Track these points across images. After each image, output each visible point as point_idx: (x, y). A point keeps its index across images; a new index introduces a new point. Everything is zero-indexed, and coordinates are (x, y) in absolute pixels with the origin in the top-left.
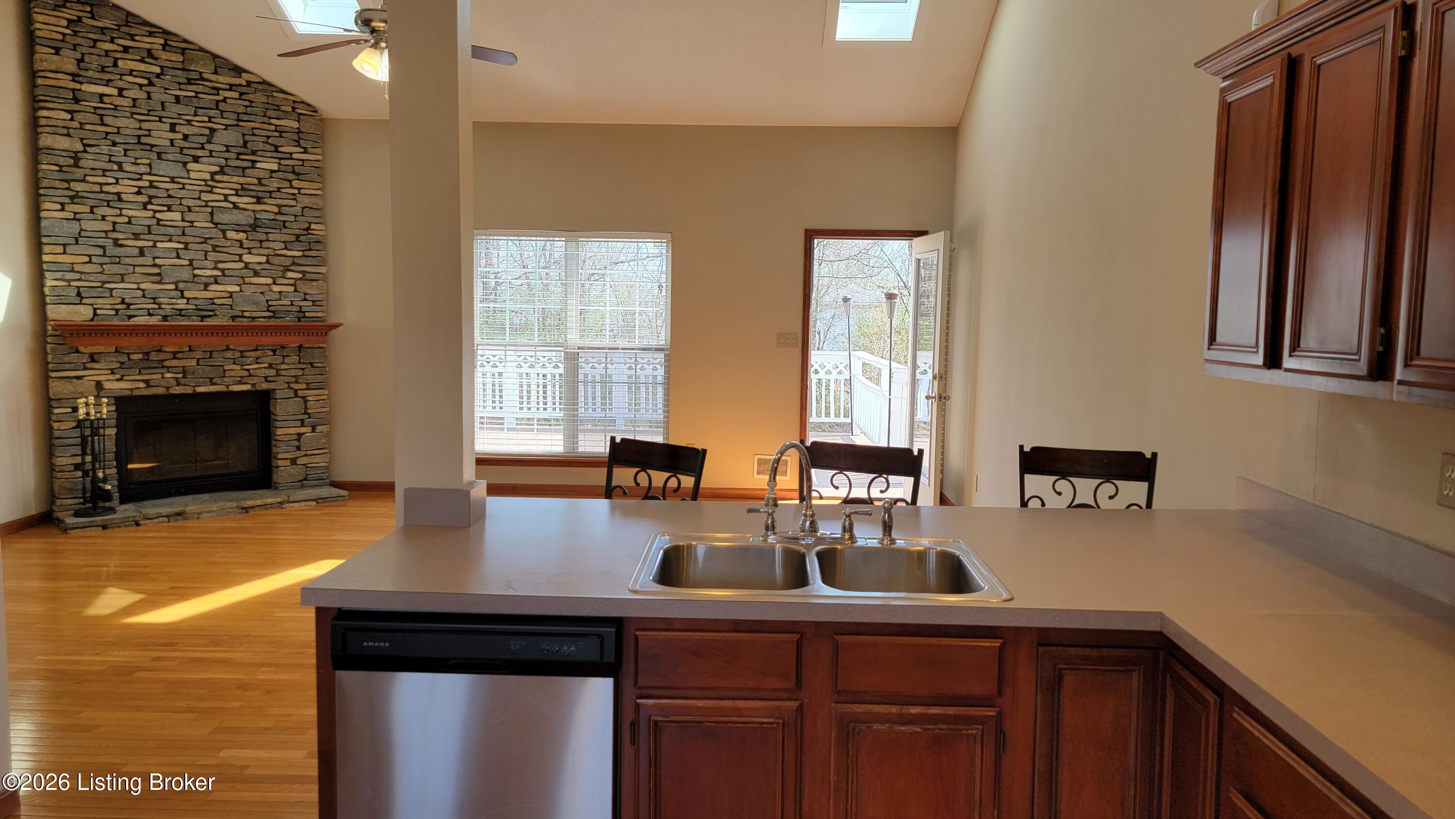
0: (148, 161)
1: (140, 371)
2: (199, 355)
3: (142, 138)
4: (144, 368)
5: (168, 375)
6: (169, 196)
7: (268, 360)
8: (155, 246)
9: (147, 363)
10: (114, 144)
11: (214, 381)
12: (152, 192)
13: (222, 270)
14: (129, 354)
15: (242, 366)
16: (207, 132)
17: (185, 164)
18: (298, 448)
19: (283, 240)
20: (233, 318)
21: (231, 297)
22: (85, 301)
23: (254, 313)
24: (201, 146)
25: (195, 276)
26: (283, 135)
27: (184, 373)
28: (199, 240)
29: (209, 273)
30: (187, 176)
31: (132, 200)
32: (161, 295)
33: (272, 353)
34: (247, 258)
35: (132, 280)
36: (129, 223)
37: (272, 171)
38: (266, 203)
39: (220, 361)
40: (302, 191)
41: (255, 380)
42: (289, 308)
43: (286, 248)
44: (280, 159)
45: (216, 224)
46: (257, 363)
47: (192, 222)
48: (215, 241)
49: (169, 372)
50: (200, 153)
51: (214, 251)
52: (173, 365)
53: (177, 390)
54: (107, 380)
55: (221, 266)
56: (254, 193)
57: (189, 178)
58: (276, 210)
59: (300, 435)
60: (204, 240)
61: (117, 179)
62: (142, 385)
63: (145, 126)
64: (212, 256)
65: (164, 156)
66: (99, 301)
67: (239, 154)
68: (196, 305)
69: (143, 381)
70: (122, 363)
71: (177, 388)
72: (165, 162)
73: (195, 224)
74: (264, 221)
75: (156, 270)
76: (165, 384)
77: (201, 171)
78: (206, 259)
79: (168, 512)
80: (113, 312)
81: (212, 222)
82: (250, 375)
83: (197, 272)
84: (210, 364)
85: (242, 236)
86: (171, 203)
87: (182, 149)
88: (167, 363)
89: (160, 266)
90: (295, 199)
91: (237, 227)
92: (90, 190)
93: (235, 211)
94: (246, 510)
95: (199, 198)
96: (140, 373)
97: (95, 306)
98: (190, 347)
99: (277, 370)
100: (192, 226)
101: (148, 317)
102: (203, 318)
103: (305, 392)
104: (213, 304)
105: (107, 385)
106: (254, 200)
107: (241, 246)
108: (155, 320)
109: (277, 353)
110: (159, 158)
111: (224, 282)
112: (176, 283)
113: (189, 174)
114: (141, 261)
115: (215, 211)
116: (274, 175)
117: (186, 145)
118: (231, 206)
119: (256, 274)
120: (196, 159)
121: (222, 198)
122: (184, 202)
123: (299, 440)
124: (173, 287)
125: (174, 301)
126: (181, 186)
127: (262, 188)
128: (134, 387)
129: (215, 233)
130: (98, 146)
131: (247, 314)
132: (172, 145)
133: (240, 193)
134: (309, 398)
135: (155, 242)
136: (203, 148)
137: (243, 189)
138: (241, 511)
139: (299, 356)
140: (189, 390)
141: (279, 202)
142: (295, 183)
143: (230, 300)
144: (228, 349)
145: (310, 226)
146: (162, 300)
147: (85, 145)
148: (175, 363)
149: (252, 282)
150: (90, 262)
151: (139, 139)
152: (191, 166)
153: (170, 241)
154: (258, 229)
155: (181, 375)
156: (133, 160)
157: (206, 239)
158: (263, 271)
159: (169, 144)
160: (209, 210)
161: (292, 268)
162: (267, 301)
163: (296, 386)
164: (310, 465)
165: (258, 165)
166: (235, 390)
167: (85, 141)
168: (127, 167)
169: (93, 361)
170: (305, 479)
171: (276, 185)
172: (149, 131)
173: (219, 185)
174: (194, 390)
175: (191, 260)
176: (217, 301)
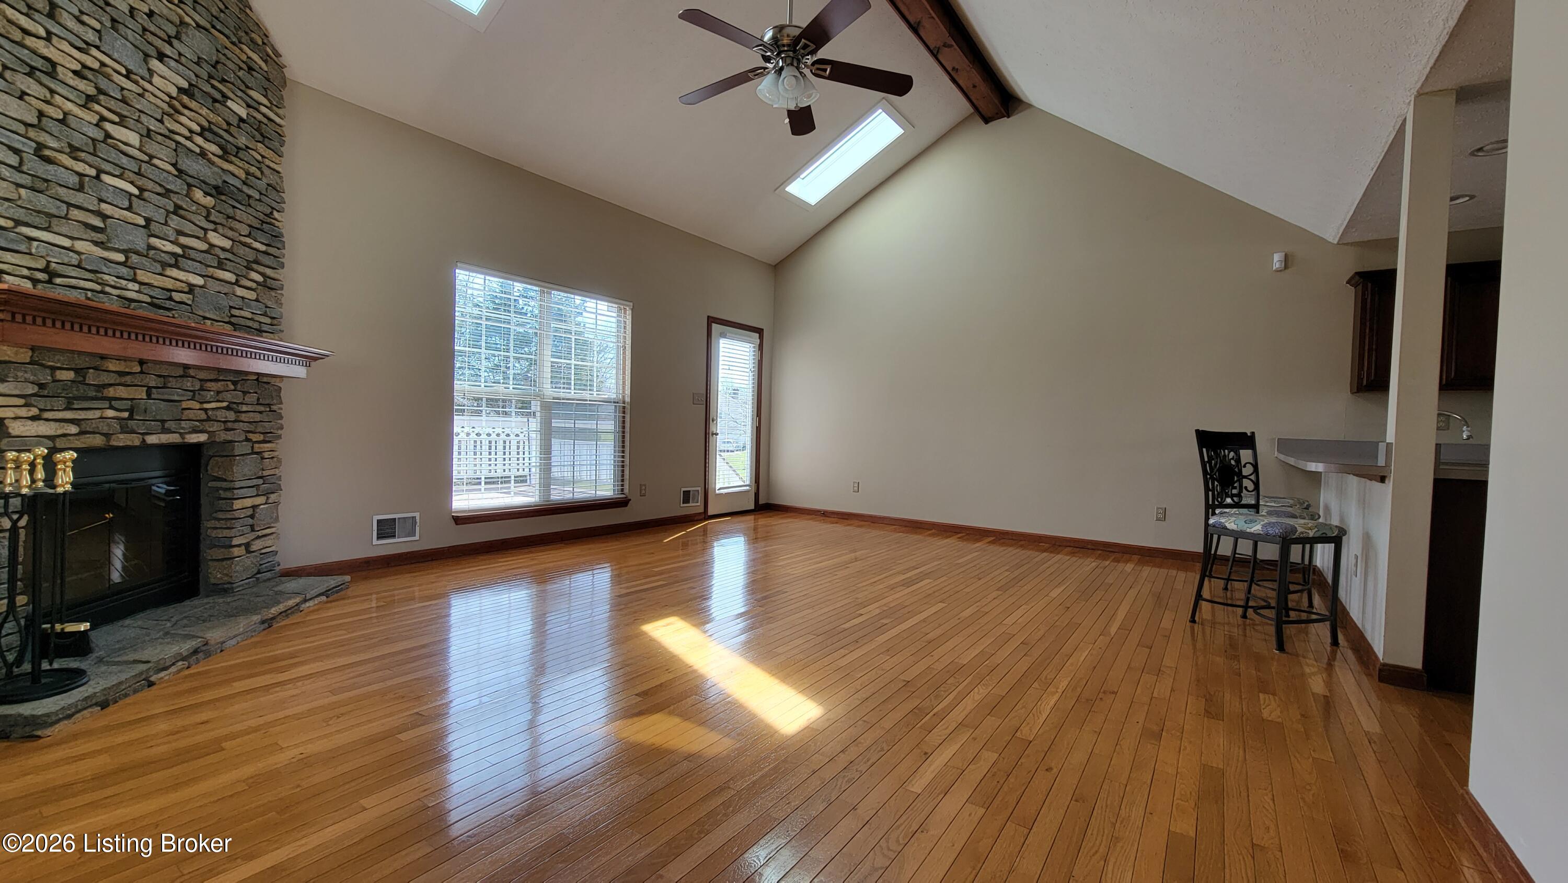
0: (98, 25)
1: (69, 403)
2: (153, 381)
4: (77, 398)
5: (110, 413)
6: (124, 101)
7: (228, 396)
8: (97, 177)
9: (81, 392)
11: (167, 425)
12: (101, 82)
13: (185, 248)
14: (52, 369)
15: (201, 403)
16: (173, 20)
17: (147, 57)
18: (253, 527)
19: (248, 222)
21: (192, 293)
24: (167, 38)
25: (150, 247)
26: (253, 73)
27: (131, 411)
28: (159, 190)
29: (169, 247)
30: (148, 78)
31: (71, 82)
32: (105, 269)
33: (232, 387)
34: (214, 238)
35: (64, 230)
36: (64, 122)
37: (241, 119)
38: (231, 162)
39: (178, 395)
40: (267, 161)
41: (215, 427)
42: (250, 324)
43: (250, 236)
44: (249, 105)
45: (181, 172)
47: (151, 157)
48: (178, 199)
50: (166, 49)
51: (175, 213)
52: (117, 395)
53: (121, 440)
55: (183, 240)
56: (221, 142)
57: (151, 83)
58: (243, 176)
59: (254, 507)
60: (164, 191)
61: (48, 32)
64: (175, 221)
67: (210, 75)
68: (151, 297)
70: (42, 386)
71: (121, 436)
72: (121, 39)
73: (155, 161)
74: (232, 187)
75: (99, 222)
76: (105, 430)
77: (166, 78)
78: (166, 224)
81: (176, 166)
82: (209, 419)
83: (154, 241)
84: (166, 397)
85: (209, 201)
86: (125, 113)
87: (144, 29)
88: (111, 392)
89: (104, 217)
90: (258, 169)
91: (203, 186)
93: (201, 160)
94: (268, 623)
95: (162, 122)
96: (69, 407)
98: (142, 365)
99: (237, 413)
100: (151, 163)
103: (262, 445)
104: (171, 298)
106: (220, 152)
107: (207, 218)
109: (239, 387)
110: (114, 28)
111: (187, 268)
112: (126, 253)
113: (151, 76)
114: (78, 198)
115: (179, 150)
116: (242, 125)
118: (197, 150)
119: (221, 266)
120: (161, 57)
121: (188, 134)
122: (144, 118)
123: (253, 516)
124: (120, 258)
125: (124, 282)
126: (141, 91)
127: (229, 138)
129: (179, 185)
132: (132, 17)
133: (207, 134)
134: (266, 455)
135: (101, 171)
136: (170, 43)
137: (210, 130)
138: (263, 627)
139: (256, 393)
140: (135, 440)
141: (246, 166)
142: (261, 148)
143: (191, 296)
145: (272, 212)
146: (105, 277)
148: (121, 392)
149: (215, 275)
152: (154, 64)
153: (120, 177)
154: (225, 197)
155: (126, 415)
156: (75, 12)
157: (168, 191)
158: (227, 262)
159: (128, 12)
160: (173, 146)
161: (255, 266)
162: (231, 307)
163: (255, 437)
164: (263, 551)
165: (229, 103)
166: (192, 441)
168: (66, 20)
170: (259, 572)
171: (243, 140)
173: (186, 112)
174: (144, 440)
175: (148, 220)
176: (177, 296)
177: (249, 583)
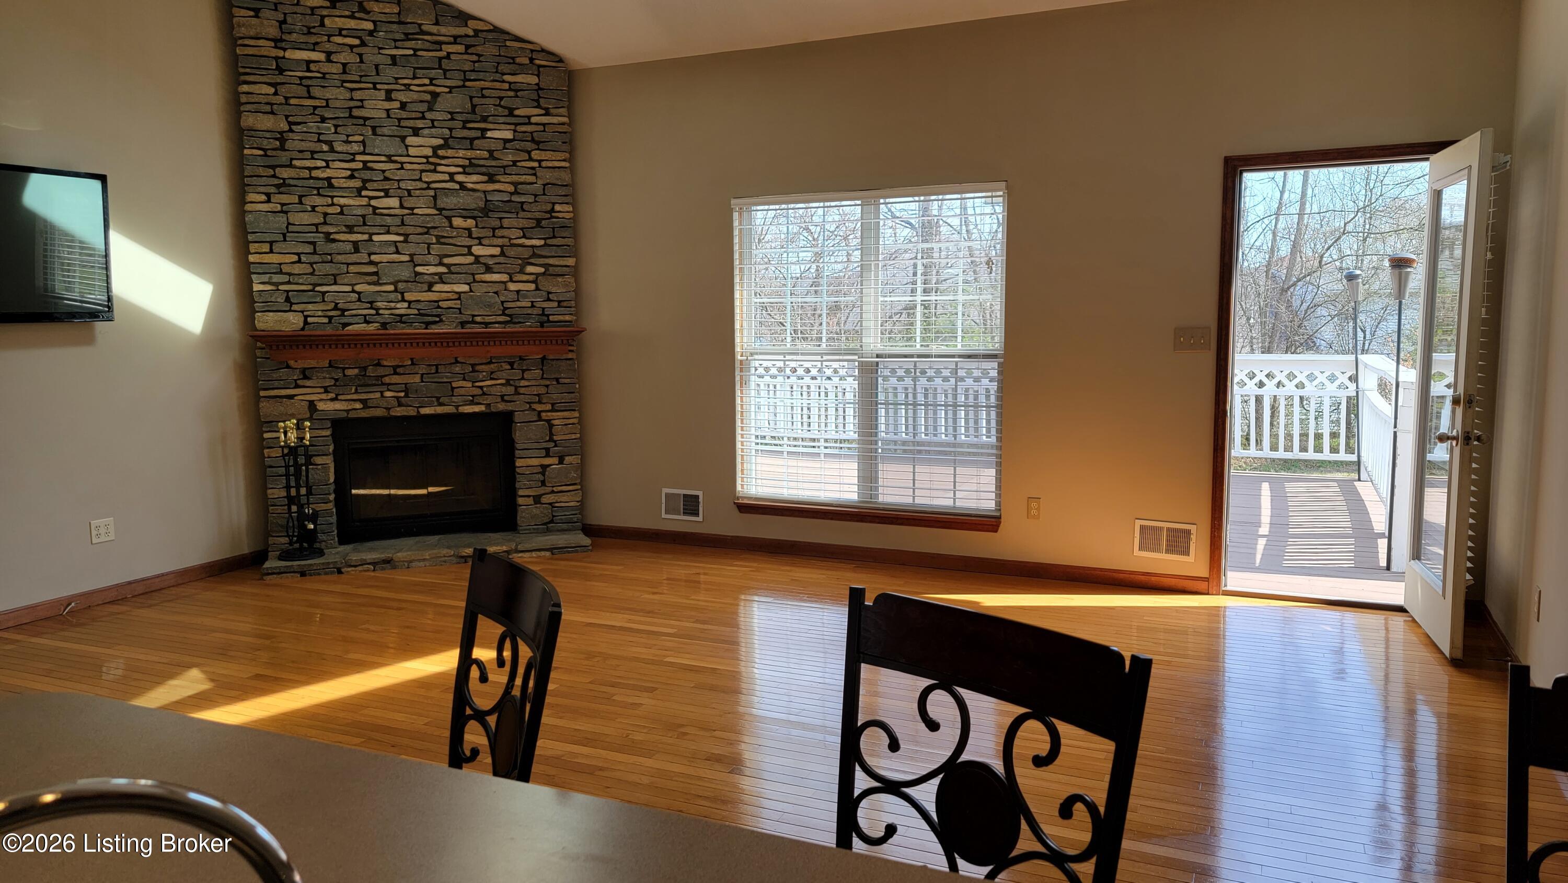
0: (361, 138)
1: (356, 389)
2: (423, 369)
3: (354, 110)
4: (361, 386)
5: (388, 394)
6: (386, 179)
7: (505, 375)
8: (371, 240)
9: (364, 382)
10: (323, 120)
11: (441, 400)
12: (367, 175)
13: (448, 266)
14: (344, 369)
15: (473, 382)
16: (428, 97)
17: (403, 138)
18: (543, 483)
19: (521, 226)
20: (463, 324)
21: (459, 299)
22: (295, 307)
23: (487, 318)
24: (421, 115)
25: (417, 274)
26: (519, 94)
27: (406, 391)
28: (420, 230)
29: (432, 269)
30: (405, 153)
31: (345, 185)
32: (379, 299)
33: (509, 367)
34: (477, 250)
35: (346, 281)
36: (342, 213)
37: (506, 141)
38: (499, 182)
39: (447, 377)
40: (544, 164)
41: (489, 400)
42: (529, 311)
43: (524, 236)
44: (516, 125)
45: (440, 210)
46: (492, 379)
47: (412, 209)
48: (438, 231)
49: (389, 390)
50: (419, 124)
51: (438, 243)
52: (392, 382)
53: (399, 412)
54: (321, 400)
55: (446, 261)
56: (484, 170)
57: (408, 156)
58: (511, 188)
59: (544, 467)
60: (426, 230)
61: (327, 161)
62: (358, 406)
63: (357, 95)
64: (436, 249)
65: (379, 131)
66: (310, 307)
67: (465, 122)
68: (418, 310)
69: (360, 401)
70: (336, 380)
71: (398, 409)
72: (380, 138)
73: (416, 211)
74: (496, 203)
75: (372, 269)
76: (385, 405)
77: (421, 146)
78: (429, 253)
79: (374, 559)
80: (326, 320)
81: (435, 207)
82: (484, 394)
83: (419, 269)
84: (436, 380)
85: (470, 223)
86: (387, 187)
87: (399, 120)
88: (387, 380)
89: (376, 264)
90: (535, 175)
91: (464, 213)
92: (297, 176)
93: (462, 193)
95: (420, 180)
96: (356, 392)
97: (305, 313)
98: (412, 359)
99: (516, 387)
100: (413, 214)
101: (364, 325)
102: (427, 324)
103: (549, 414)
104: (439, 307)
105: (321, 406)
106: (485, 178)
107: (470, 236)
108: (372, 328)
109: (515, 366)
110: (374, 134)
111: (451, 281)
112: (395, 284)
113: (407, 151)
114: (354, 258)
115: (438, 194)
116: (508, 145)
117: (404, 114)
118: (457, 187)
119: (489, 269)
120: (416, 132)
121: (447, 177)
122: (402, 185)
123: (543, 474)
124: (391, 288)
125: (393, 305)
126: (399, 166)
127: (494, 163)
128: (350, 407)
129: (440, 221)
130: (306, 123)
131: (478, 319)
132: (389, 116)
133: (468, 170)
134: (555, 422)
135: (371, 235)
136: (423, 118)
137: (471, 165)
138: (458, 560)
139: (542, 369)
140: (412, 412)
141: (515, 178)
142: (535, 154)
143: (459, 302)
144: (457, 362)
145: (553, 208)
146: (379, 304)
147: (290, 123)
148: (395, 379)
149: (483, 280)
150: (299, 261)
151: (351, 112)
152: (411, 140)
153: (388, 233)
154: (490, 214)
155: (402, 394)
156: (344, 138)
157: (429, 228)
158: (497, 266)
159: (384, 115)
160: (432, 193)
161: (532, 261)
162: (502, 302)
163: (539, 407)
164: (557, 505)
165: (489, 134)
166: (466, 411)
167: (290, 119)
168: (338, 147)
169: (306, 377)
170: (552, 522)
171: (510, 158)
172: (362, 101)
173: (443, 162)
174: (418, 412)
175: (411, 255)
176: (444, 304)
177: (538, 529)
